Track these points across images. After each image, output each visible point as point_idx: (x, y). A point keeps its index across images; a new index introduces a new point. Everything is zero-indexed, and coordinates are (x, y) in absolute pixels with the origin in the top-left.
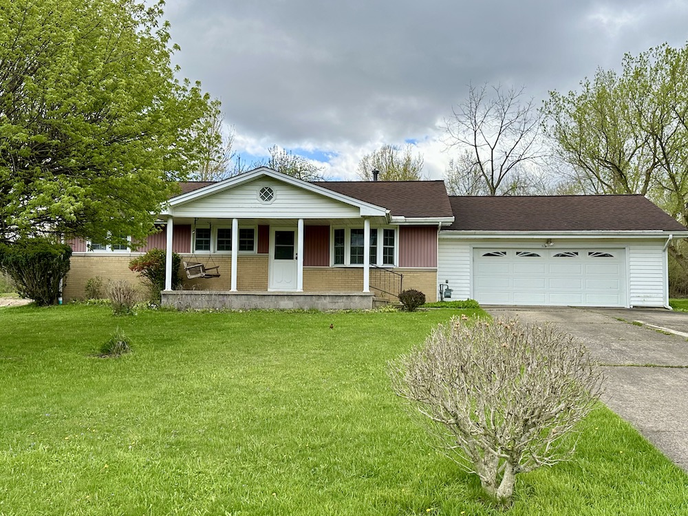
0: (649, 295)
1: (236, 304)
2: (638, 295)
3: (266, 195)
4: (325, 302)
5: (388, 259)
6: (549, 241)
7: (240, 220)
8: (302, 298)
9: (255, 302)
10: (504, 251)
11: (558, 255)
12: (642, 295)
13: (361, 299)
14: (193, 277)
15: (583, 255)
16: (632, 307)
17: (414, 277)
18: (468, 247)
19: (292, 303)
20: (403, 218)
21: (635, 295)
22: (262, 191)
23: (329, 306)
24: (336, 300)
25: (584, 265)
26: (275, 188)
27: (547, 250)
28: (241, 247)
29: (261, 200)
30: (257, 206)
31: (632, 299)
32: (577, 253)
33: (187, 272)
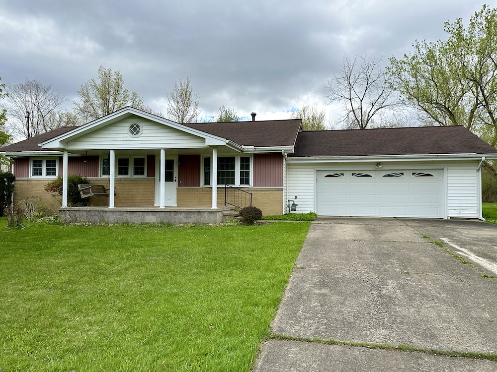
0: (464, 208)
1: (112, 218)
2: (455, 208)
4: (181, 217)
5: (245, 180)
6: (378, 164)
7: (118, 152)
8: (163, 213)
9: (128, 217)
10: (342, 172)
11: (384, 176)
12: (459, 208)
14: (85, 196)
15: (408, 175)
16: (449, 218)
17: (265, 195)
18: (313, 170)
19: (155, 217)
20: (253, 147)
21: (451, 208)
23: (185, 220)
24: (190, 215)
25: (409, 183)
26: (141, 124)
27: (378, 172)
29: (131, 134)
30: (128, 139)
31: (450, 212)
32: (402, 174)
33: (81, 193)
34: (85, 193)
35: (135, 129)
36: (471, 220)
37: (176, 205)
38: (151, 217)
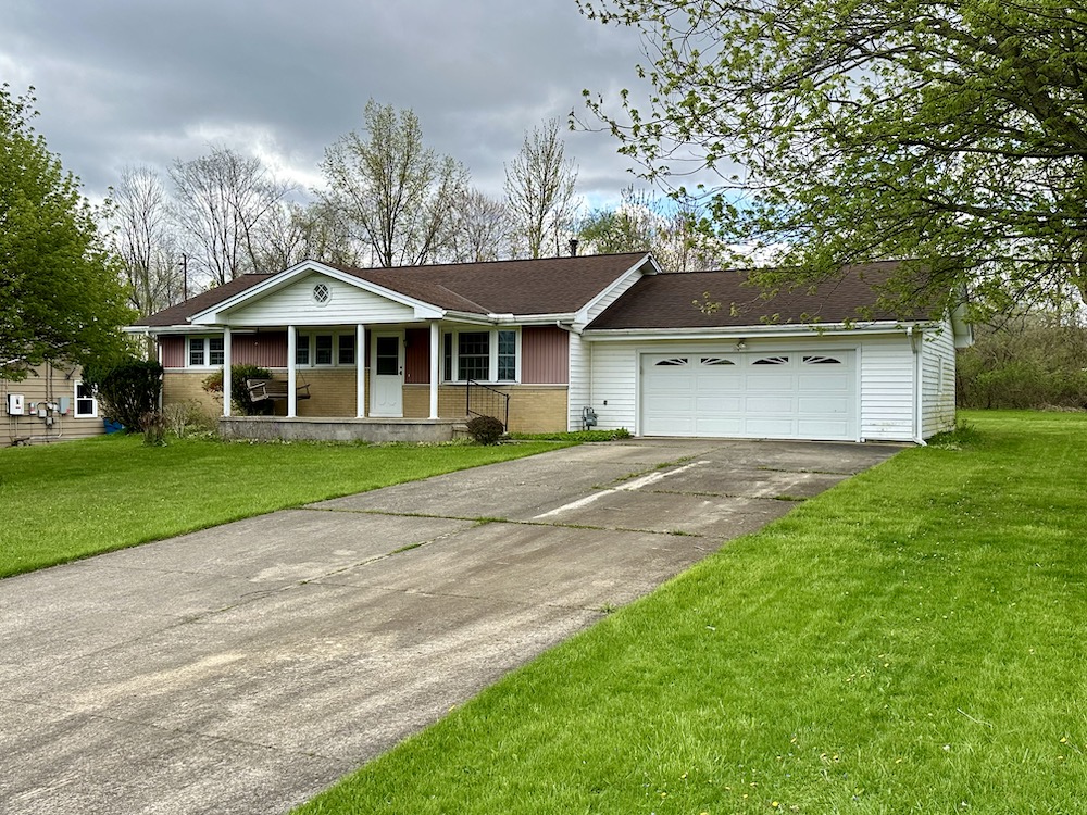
0: (889, 422)
1: (290, 432)
2: (873, 422)
3: (321, 294)
4: (386, 431)
5: (507, 372)
6: (742, 340)
7: (298, 328)
8: (360, 427)
9: (312, 431)
10: (684, 357)
11: (756, 363)
12: (880, 422)
13: (425, 428)
14: (257, 399)
15: (796, 361)
16: (863, 440)
17: (538, 397)
18: (634, 352)
20: (511, 316)
21: (868, 422)
22: (317, 288)
23: (390, 438)
24: (398, 429)
25: (797, 376)
26: (330, 285)
27: (743, 355)
28: (298, 361)
29: (315, 300)
30: (312, 308)
31: (864, 428)
32: (786, 359)
33: (251, 393)
34: (256, 396)
35: (321, 293)
36: (904, 445)
37: (402, 415)
38: (344, 432)
